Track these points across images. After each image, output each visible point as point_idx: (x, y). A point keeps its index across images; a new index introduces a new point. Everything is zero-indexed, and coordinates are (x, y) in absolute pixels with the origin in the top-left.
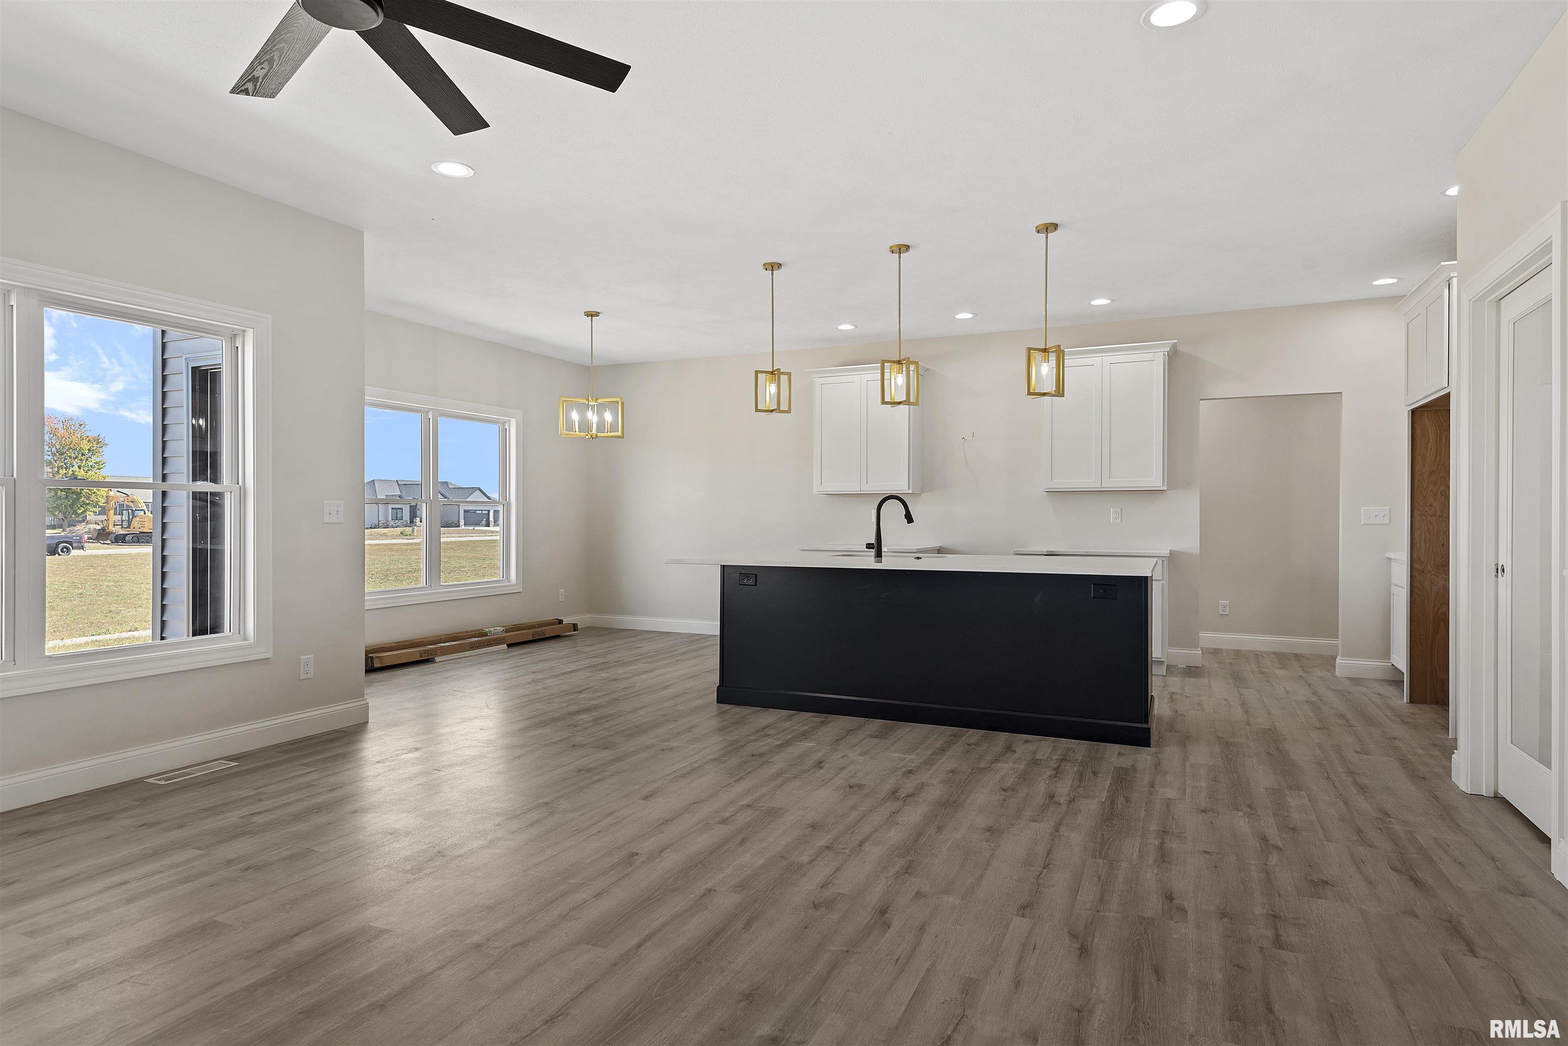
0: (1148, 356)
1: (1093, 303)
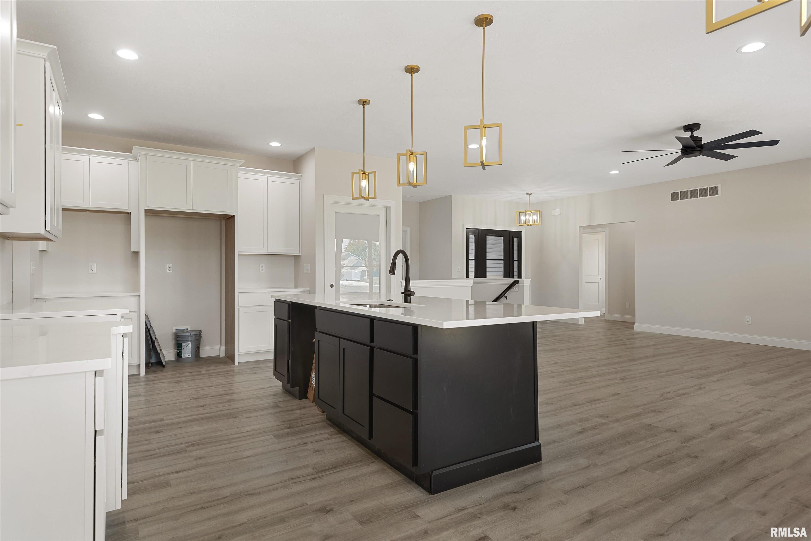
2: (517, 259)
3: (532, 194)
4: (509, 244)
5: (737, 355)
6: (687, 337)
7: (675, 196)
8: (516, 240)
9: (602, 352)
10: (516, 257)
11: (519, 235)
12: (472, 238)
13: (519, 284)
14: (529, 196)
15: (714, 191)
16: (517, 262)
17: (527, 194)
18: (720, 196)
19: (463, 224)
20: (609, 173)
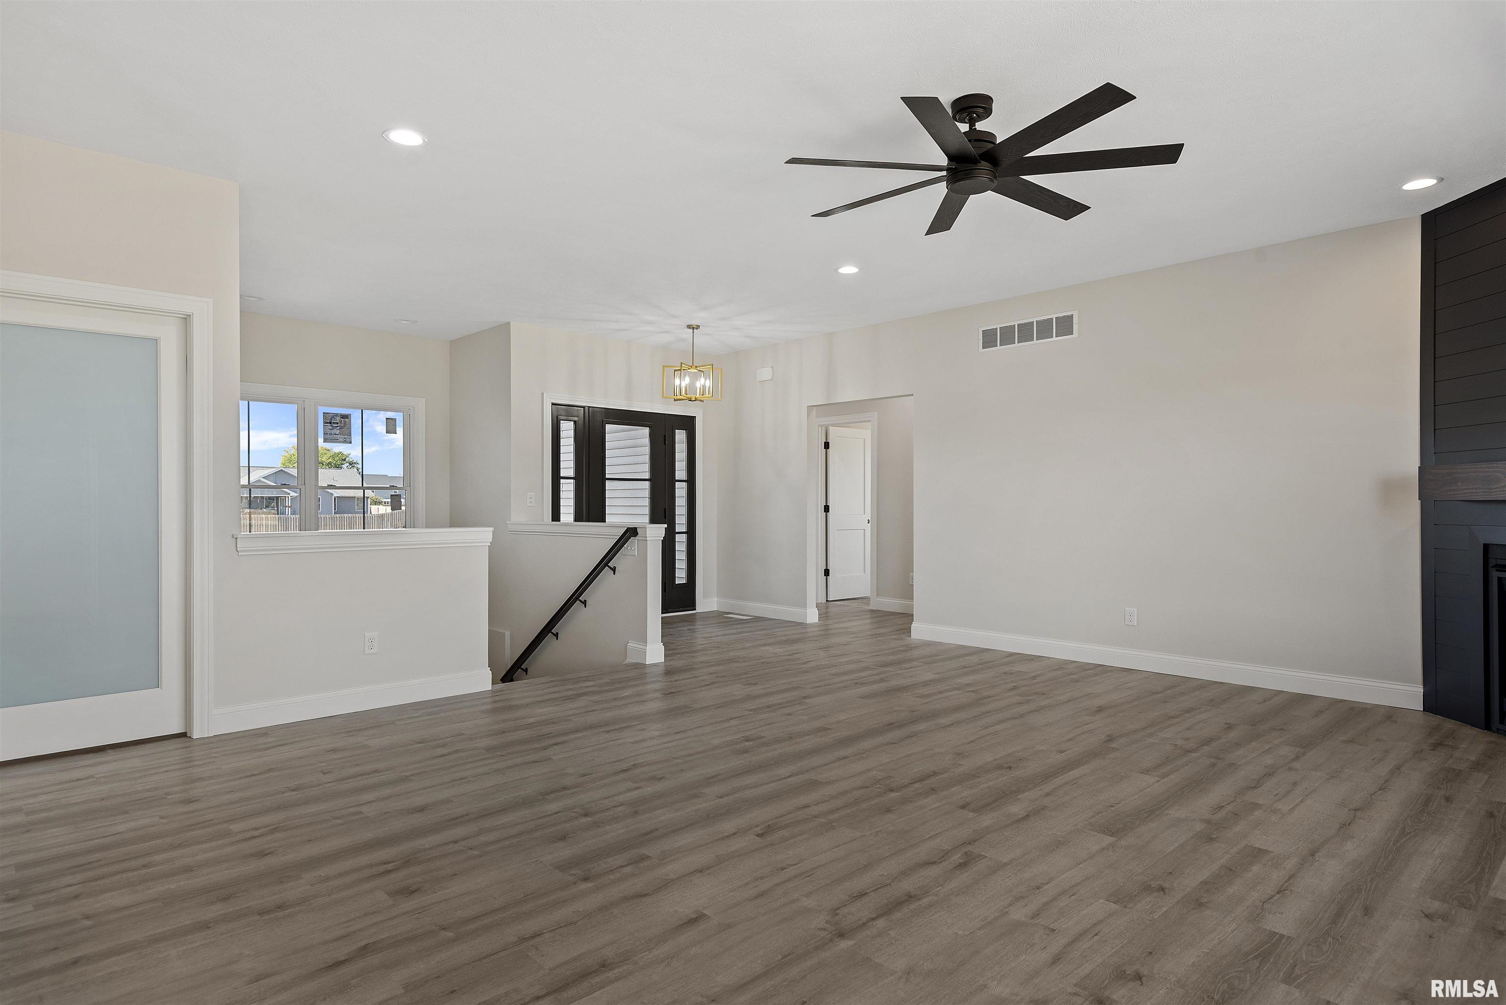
2: (685, 478)
3: (698, 327)
4: (665, 444)
5: (1100, 709)
6: (1011, 655)
7: (989, 339)
8: (680, 436)
9: (789, 714)
10: (681, 472)
11: (688, 423)
12: (567, 429)
13: (637, 538)
14: (693, 333)
15: (1065, 325)
16: (684, 484)
17: (689, 327)
18: (1077, 336)
19: (543, 394)
20: (836, 270)
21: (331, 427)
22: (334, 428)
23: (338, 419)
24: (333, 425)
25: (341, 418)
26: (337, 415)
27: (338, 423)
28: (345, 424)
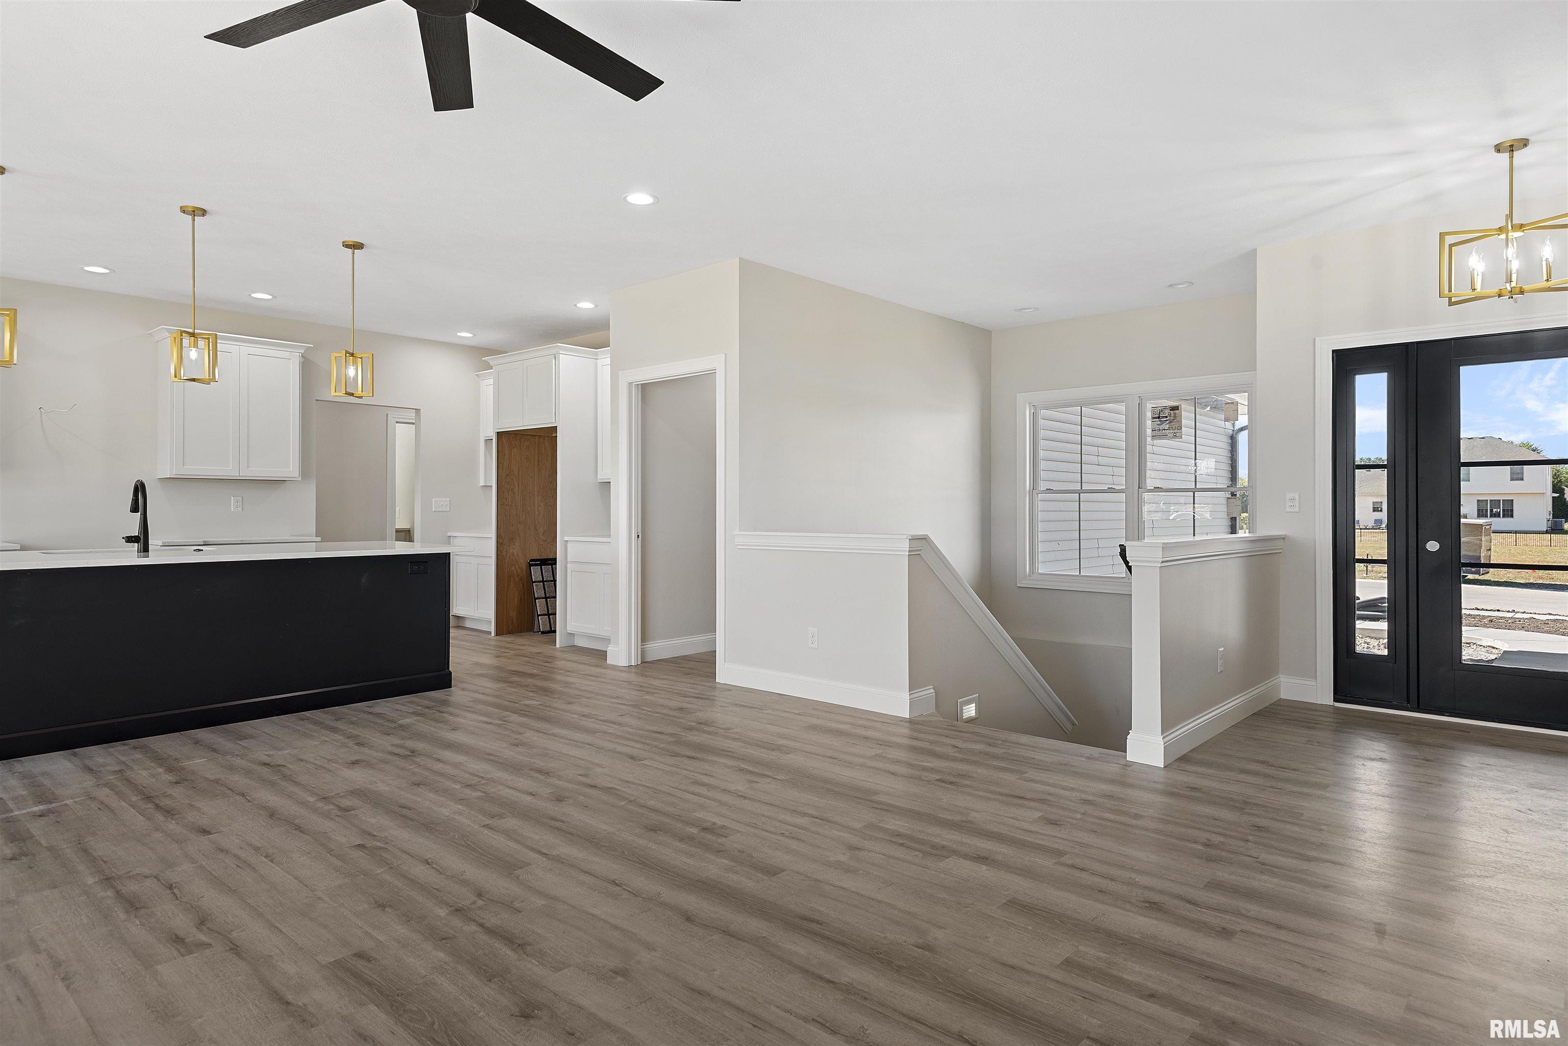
0: (285, 355)
1: (254, 295)
3: (1524, 143)
14: (1512, 158)
21: (1159, 423)
22: (1162, 422)
23: (1167, 412)
24: (1162, 419)
25: (1171, 410)
26: (1165, 408)
27: (1167, 417)
28: (1175, 416)
